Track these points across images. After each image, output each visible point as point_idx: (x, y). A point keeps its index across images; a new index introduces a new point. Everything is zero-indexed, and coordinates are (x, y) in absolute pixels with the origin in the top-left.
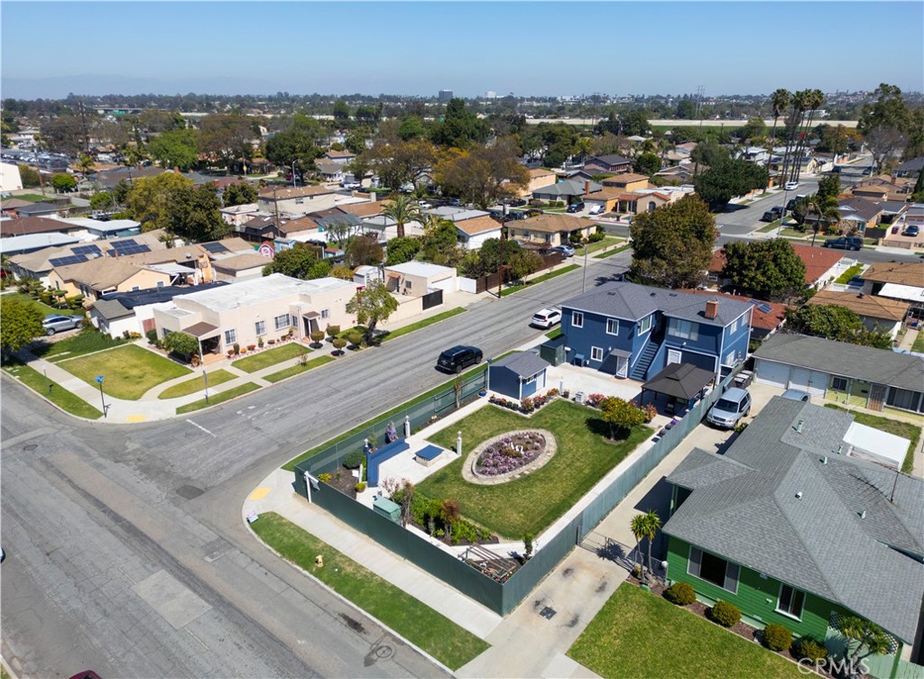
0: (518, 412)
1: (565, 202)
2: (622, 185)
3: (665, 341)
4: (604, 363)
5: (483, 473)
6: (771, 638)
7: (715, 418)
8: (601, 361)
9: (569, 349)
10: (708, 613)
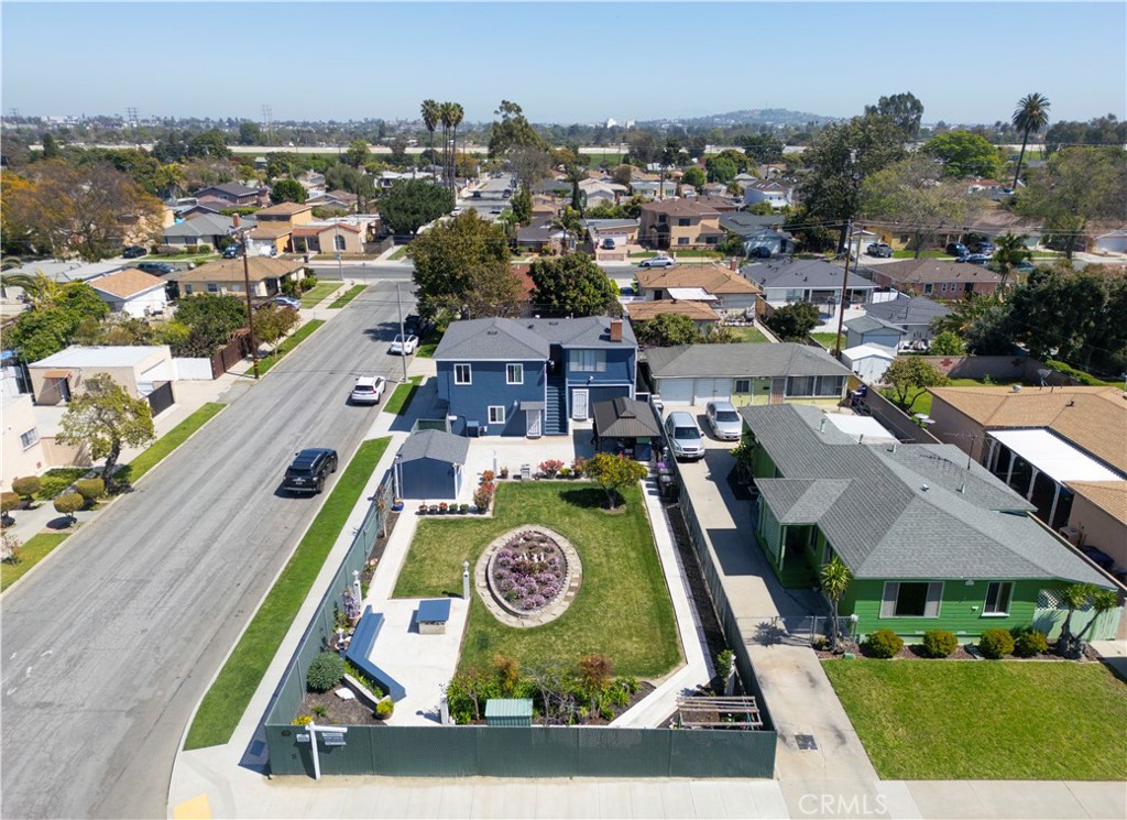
0: (469, 515)
1: (211, 245)
2: (286, 218)
3: (567, 380)
4: (509, 424)
5: (528, 608)
6: (999, 646)
7: (686, 450)
8: (504, 422)
9: (454, 418)
10: (921, 651)
